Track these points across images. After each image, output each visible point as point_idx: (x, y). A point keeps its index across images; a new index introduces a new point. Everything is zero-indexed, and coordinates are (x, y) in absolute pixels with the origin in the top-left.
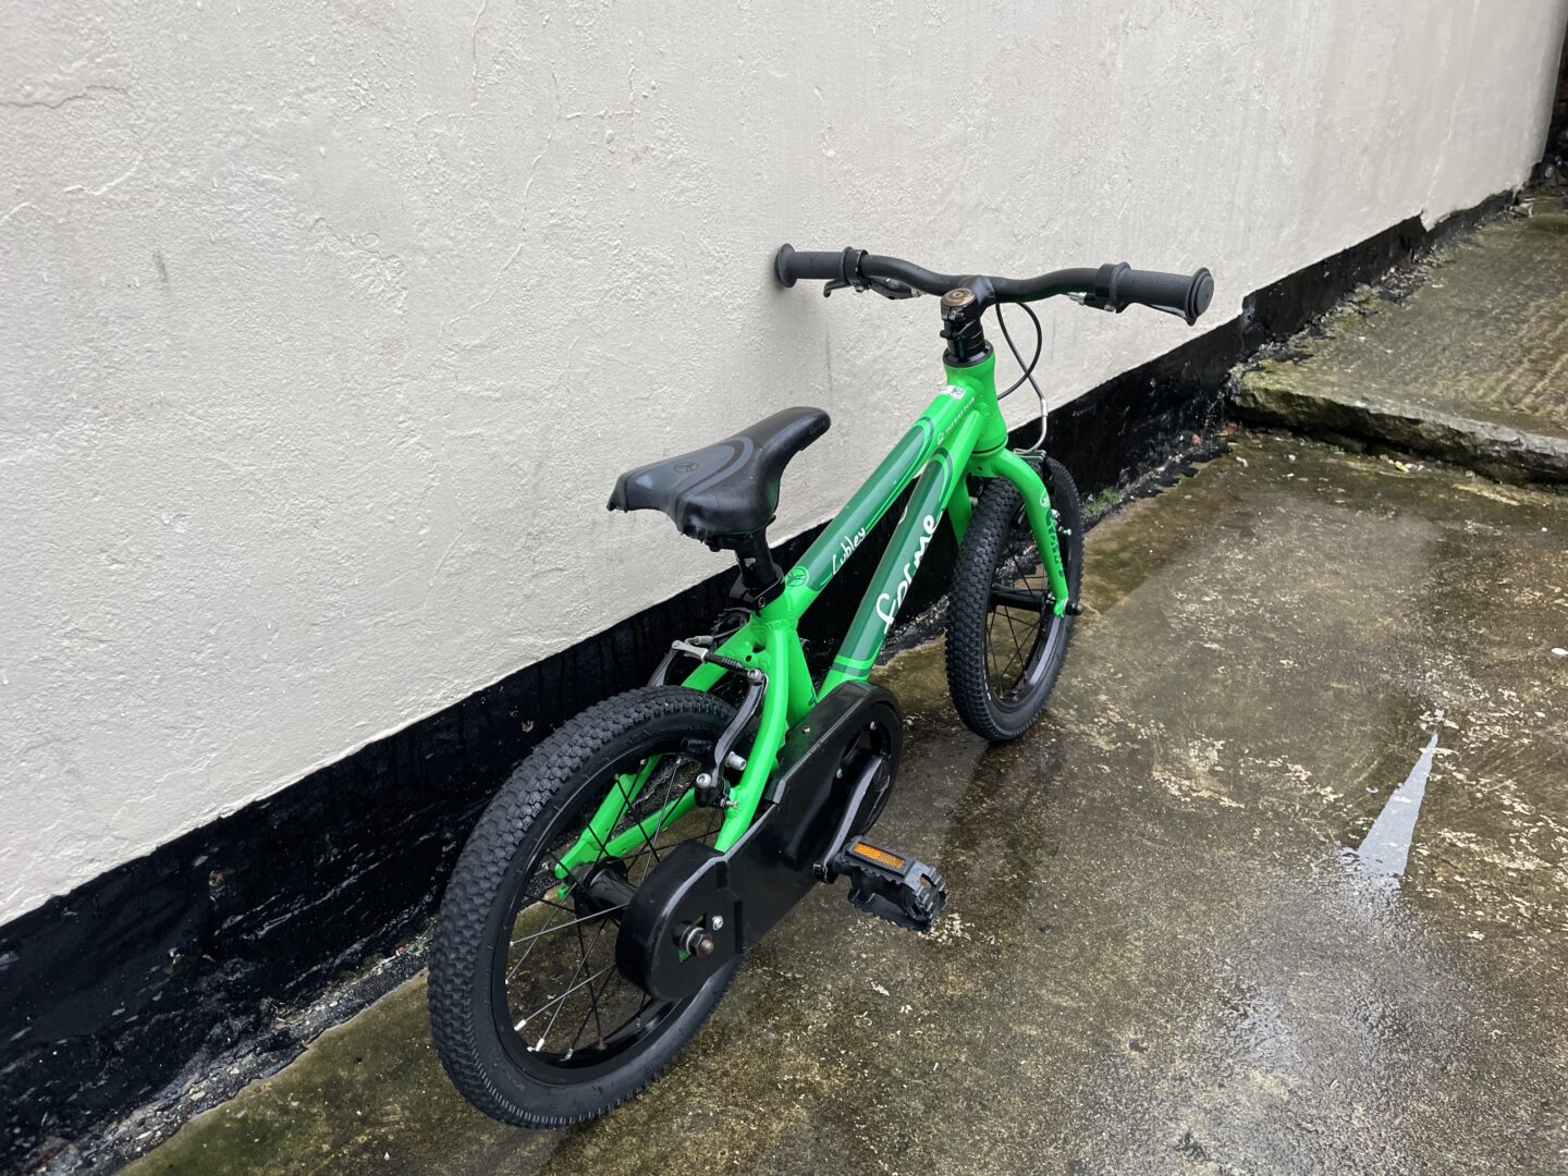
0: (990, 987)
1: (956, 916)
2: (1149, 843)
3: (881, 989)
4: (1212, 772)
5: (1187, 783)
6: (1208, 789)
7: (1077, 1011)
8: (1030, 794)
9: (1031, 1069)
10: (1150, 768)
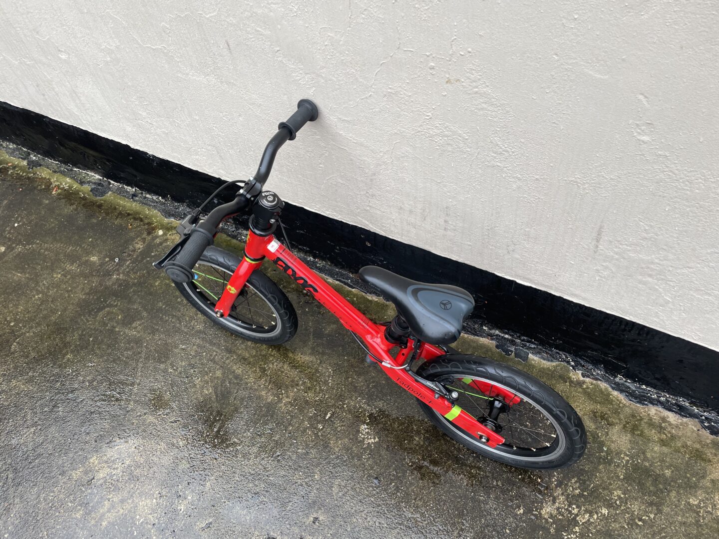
1: (377, 439)
3: (329, 415)
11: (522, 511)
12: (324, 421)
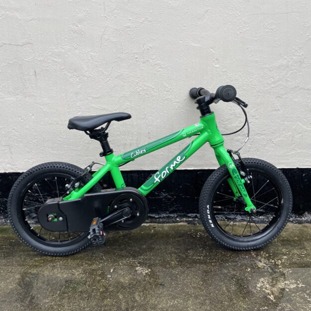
0: (130, 284)
1: (150, 270)
2: (224, 289)
3: (112, 271)
4: (283, 289)
5: (268, 286)
6: (272, 291)
7: (137, 301)
8: (215, 262)
9: (108, 301)
10: (264, 277)
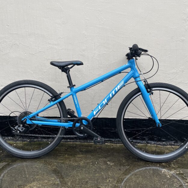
11: (158, 165)
12: (96, 164)
